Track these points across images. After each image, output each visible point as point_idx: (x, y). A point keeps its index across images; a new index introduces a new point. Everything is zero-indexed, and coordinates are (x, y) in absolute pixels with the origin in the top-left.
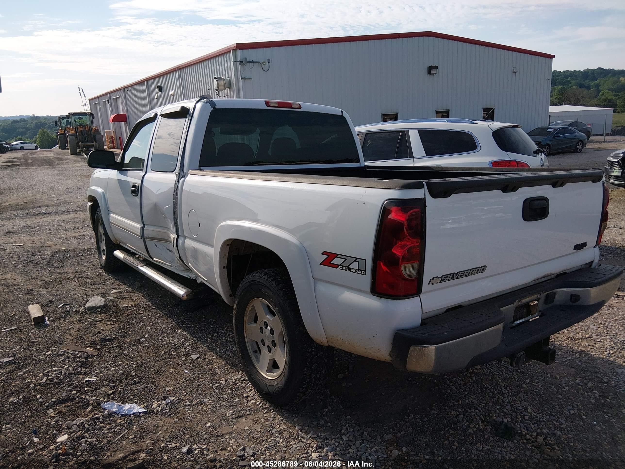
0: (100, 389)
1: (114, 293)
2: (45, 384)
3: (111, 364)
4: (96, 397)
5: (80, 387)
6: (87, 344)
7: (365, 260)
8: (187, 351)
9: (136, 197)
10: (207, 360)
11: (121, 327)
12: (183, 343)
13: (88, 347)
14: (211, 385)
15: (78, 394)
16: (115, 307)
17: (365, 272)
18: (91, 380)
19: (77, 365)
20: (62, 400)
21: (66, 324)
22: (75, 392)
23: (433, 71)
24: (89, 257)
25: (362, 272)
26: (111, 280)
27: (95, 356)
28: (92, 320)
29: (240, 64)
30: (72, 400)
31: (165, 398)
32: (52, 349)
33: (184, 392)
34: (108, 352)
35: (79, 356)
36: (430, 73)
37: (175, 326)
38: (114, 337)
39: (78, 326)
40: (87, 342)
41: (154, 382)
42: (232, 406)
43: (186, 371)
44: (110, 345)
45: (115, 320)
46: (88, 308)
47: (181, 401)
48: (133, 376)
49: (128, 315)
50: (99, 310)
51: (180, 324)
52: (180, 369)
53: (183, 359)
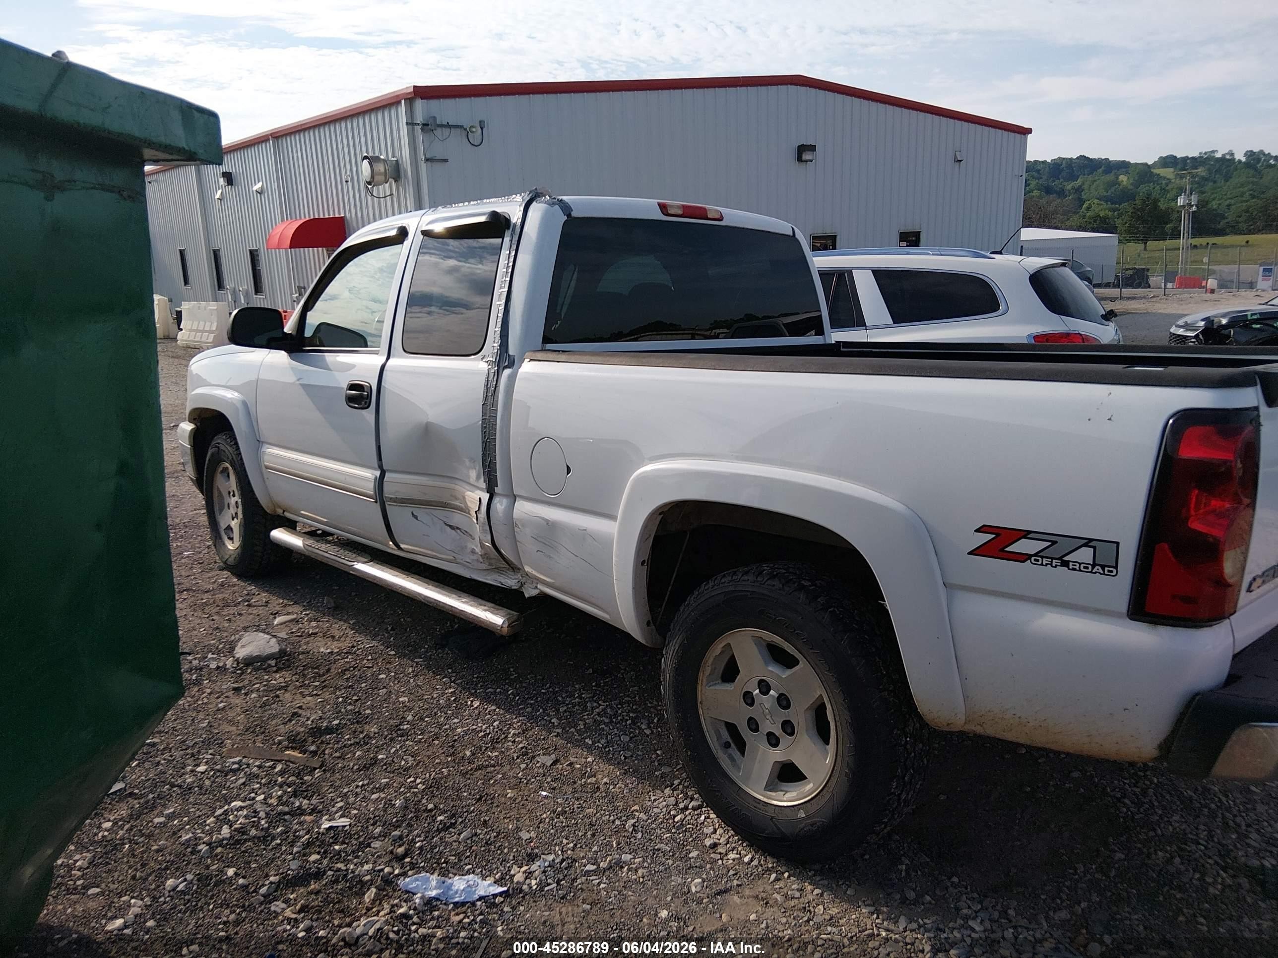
0: (369, 845)
1: (282, 624)
2: (231, 842)
3: (363, 785)
4: (371, 866)
5: (320, 843)
6: (280, 743)
7: (1118, 543)
8: (522, 748)
9: (364, 412)
10: (578, 766)
11: (341, 699)
12: (501, 730)
13: (287, 748)
14: (617, 822)
15: (325, 862)
16: (304, 656)
17: (1114, 570)
18: (338, 827)
19: (285, 792)
20: (294, 877)
21: (206, 697)
22: (317, 857)
23: (806, 156)
24: (179, 544)
25: (1107, 569)
26: (259, 594)
27: (315, 769)
28: (265, 686)
29: (422, 129)
30: (318, 875)
31: (532, 858)
32: (204, 758)
33: (565, 841)
34: (339, 758)
35: (280, 771)
36: (800, 159)
37: (461, 692)
38: (336, 722)
39: (237, 700)
40: (280, 738)
41: (485, 821)
42: (691, 867)
43: (544, 793)
44: (338, 742)
45: (317, 684)
46: (245, 659)
47: (572, 862)
48: (431, 810)
49: (343, 672)
50: (273, 663)
51: (469, 688)
52: (527, 788)
53: (523, 766)
